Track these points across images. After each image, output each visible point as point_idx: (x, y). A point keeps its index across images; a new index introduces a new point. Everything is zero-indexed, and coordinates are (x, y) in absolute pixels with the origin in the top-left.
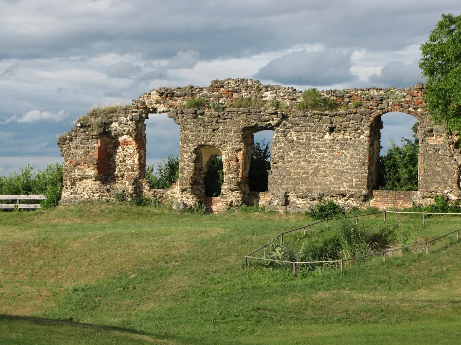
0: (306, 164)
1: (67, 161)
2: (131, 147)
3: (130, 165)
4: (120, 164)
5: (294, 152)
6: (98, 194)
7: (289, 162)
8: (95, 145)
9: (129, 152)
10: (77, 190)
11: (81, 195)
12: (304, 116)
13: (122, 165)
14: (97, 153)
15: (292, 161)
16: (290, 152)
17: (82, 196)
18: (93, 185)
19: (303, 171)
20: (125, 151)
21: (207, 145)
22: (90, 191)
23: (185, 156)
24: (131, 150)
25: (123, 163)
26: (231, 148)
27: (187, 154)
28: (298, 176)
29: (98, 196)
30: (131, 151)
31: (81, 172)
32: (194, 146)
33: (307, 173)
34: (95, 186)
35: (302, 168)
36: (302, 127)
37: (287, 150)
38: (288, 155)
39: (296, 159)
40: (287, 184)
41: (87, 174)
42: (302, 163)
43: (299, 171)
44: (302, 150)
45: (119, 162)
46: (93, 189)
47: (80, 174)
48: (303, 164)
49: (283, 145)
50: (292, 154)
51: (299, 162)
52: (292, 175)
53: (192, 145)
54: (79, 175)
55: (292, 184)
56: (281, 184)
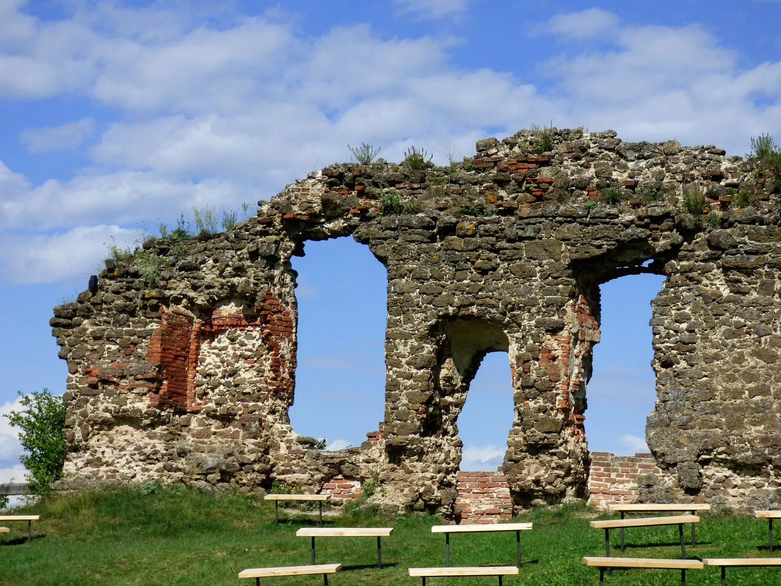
0: (762, 363)
1: (77, 371)
2: (254, 334)
3: (250, 383)
4: (223, 381)
5: (723, 328)
6: (160, 465)
7: (709, 359)
8: (154, 326)
9: (250, 347)
10: (103, 452)
11: (112, 468)
12: (752, 222)
13: (227, 385)
14: (157, 347)
15: (716, 357)
16: (712, 328)
17: (115, 471)
18: (147, 440)
19: (752, 385)
20: (237, 346)
21: (464, 317)
22: (137, 457)
23: (401, 349)
24: (254, 341)
25: (231, 379)
26: (533, 322)
27: (405, 345)
28: (738, 401)
29: (157, 471)
30: (254, 345)
31: (113, 402)
32: (426, 319)
33: (763, 391)
34: (153, 442)
35: (749, 377)
36: (747, 252)
37: (701, 324)
38: (705, 338)
39: (731, 350)
40: (704, 424)
41: (128, 406)
42: (751, 362)
43: (738, 385)
44: (748, 323)
45: (220, 375)
46: (145, 450)
47: (111, 407)
48: (752, 364)
49: (688, 310)
50: (716, 336)
51: (740, 359)
52: (718, 398)
53: (421, 316)
54: (106, 410)
55: (718, 425)
56: (684, 426)
